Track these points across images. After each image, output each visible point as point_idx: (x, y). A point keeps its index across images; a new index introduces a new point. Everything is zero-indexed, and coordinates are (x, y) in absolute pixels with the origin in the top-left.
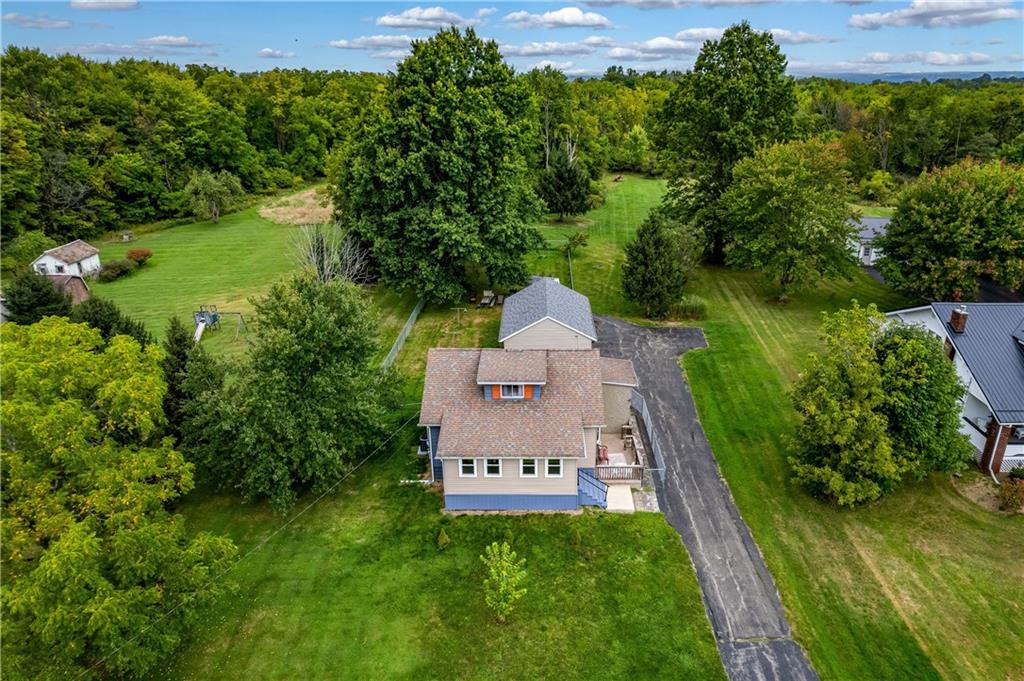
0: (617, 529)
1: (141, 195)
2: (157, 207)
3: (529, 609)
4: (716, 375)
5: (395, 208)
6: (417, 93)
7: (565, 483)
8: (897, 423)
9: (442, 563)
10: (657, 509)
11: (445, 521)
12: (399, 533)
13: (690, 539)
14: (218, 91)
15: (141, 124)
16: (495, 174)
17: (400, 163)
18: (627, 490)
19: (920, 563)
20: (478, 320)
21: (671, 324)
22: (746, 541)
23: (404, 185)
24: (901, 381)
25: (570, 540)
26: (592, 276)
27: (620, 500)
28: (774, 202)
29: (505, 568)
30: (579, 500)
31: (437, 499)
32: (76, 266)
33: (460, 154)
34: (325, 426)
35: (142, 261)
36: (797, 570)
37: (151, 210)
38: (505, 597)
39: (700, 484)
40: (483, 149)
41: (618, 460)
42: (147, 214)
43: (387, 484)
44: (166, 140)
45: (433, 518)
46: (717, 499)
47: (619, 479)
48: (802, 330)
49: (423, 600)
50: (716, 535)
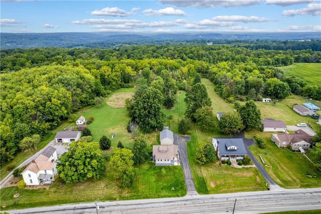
0: (175, 167)
1: (85, 101)
2: (87, 103)
3: (166, 175)
4: (191, 146)
5: (143, 118)
6: (147, 101)
7: (169, 162)
8: (206, 156)
9: (156, 171)
10: (180, 165)
11: (156, 166)
12: (151, 168)
13: (183, 168)
14: (94, 74)
16: (158, 113)
17: (144, 112)
18: (177, 163)
19: (208, 171)
20: (155, 135)
21: (186, 136)
22: (190, 169)
23: (145, 115)
24: (207, 151)
25: (170, 168)
26: (174, 124)
27: (176, 164)
28: (201, 118)
29: (164, 171)
30: (171, 164)
31: (155, 164)
32: (83, 121)
33: (154, 110)
34: (142, 156)
35: (92, 119)
36: (195, 172)
37: (86, 104)
38: (164, 174)
39: (186, 162)
40: (157, 110)
41: (176, 159)
43: (148, 162)
45: (154, 166)
46: (187, 164)
47: (176, 161)
48: (206, 137)
49: (155, 174)
50: (186, 168)
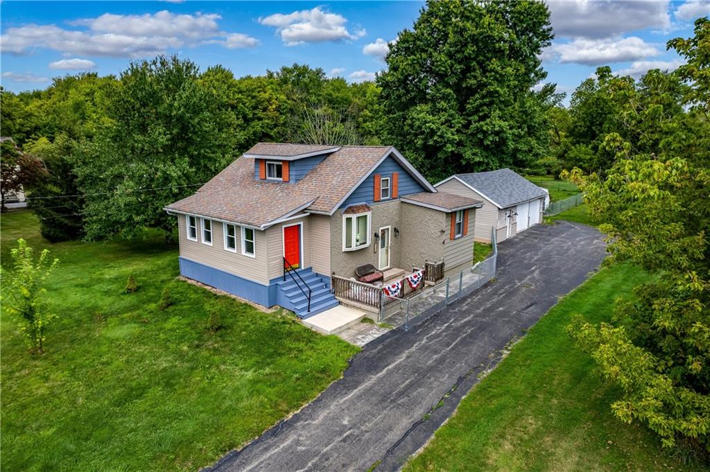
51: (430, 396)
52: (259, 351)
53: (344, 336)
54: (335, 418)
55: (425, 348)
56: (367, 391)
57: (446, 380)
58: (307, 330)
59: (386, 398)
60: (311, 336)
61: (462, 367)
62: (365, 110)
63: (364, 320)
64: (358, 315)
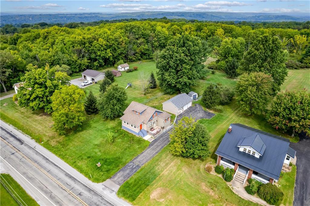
0: (140, 141)
1: (146, 54)
2: (149, 57)
7: (136, 130)
10: (151, 142)
14: (173, 30)
15: (150, 39)
21: (211, 111)
30: (138, 134)
32: (124, 68)
35: (136, 69)
36: (157, 160)
39: (164, 141)
42: (147, 58)
44: (155, 42)
45: (119, 128)
47: (150, 134)
51: (158, 149)
52: (138, 143)
53: (149, 140)
54: (148, 152)
55: (159, 142)
56: (151, 149)
57: (160, 147)
58: (144, 140)
59: (153, 149)
60: (144, 141)
61: (163, 145)
62: (155, 38)
63: (152, 137)
64: (151, 136)
